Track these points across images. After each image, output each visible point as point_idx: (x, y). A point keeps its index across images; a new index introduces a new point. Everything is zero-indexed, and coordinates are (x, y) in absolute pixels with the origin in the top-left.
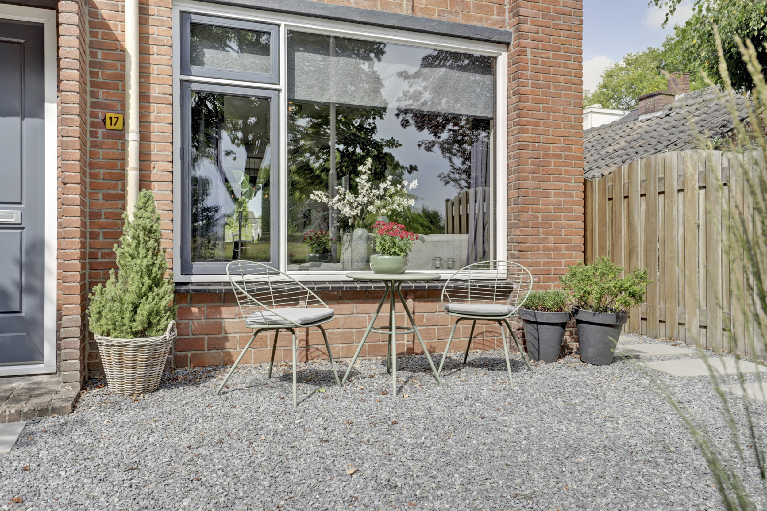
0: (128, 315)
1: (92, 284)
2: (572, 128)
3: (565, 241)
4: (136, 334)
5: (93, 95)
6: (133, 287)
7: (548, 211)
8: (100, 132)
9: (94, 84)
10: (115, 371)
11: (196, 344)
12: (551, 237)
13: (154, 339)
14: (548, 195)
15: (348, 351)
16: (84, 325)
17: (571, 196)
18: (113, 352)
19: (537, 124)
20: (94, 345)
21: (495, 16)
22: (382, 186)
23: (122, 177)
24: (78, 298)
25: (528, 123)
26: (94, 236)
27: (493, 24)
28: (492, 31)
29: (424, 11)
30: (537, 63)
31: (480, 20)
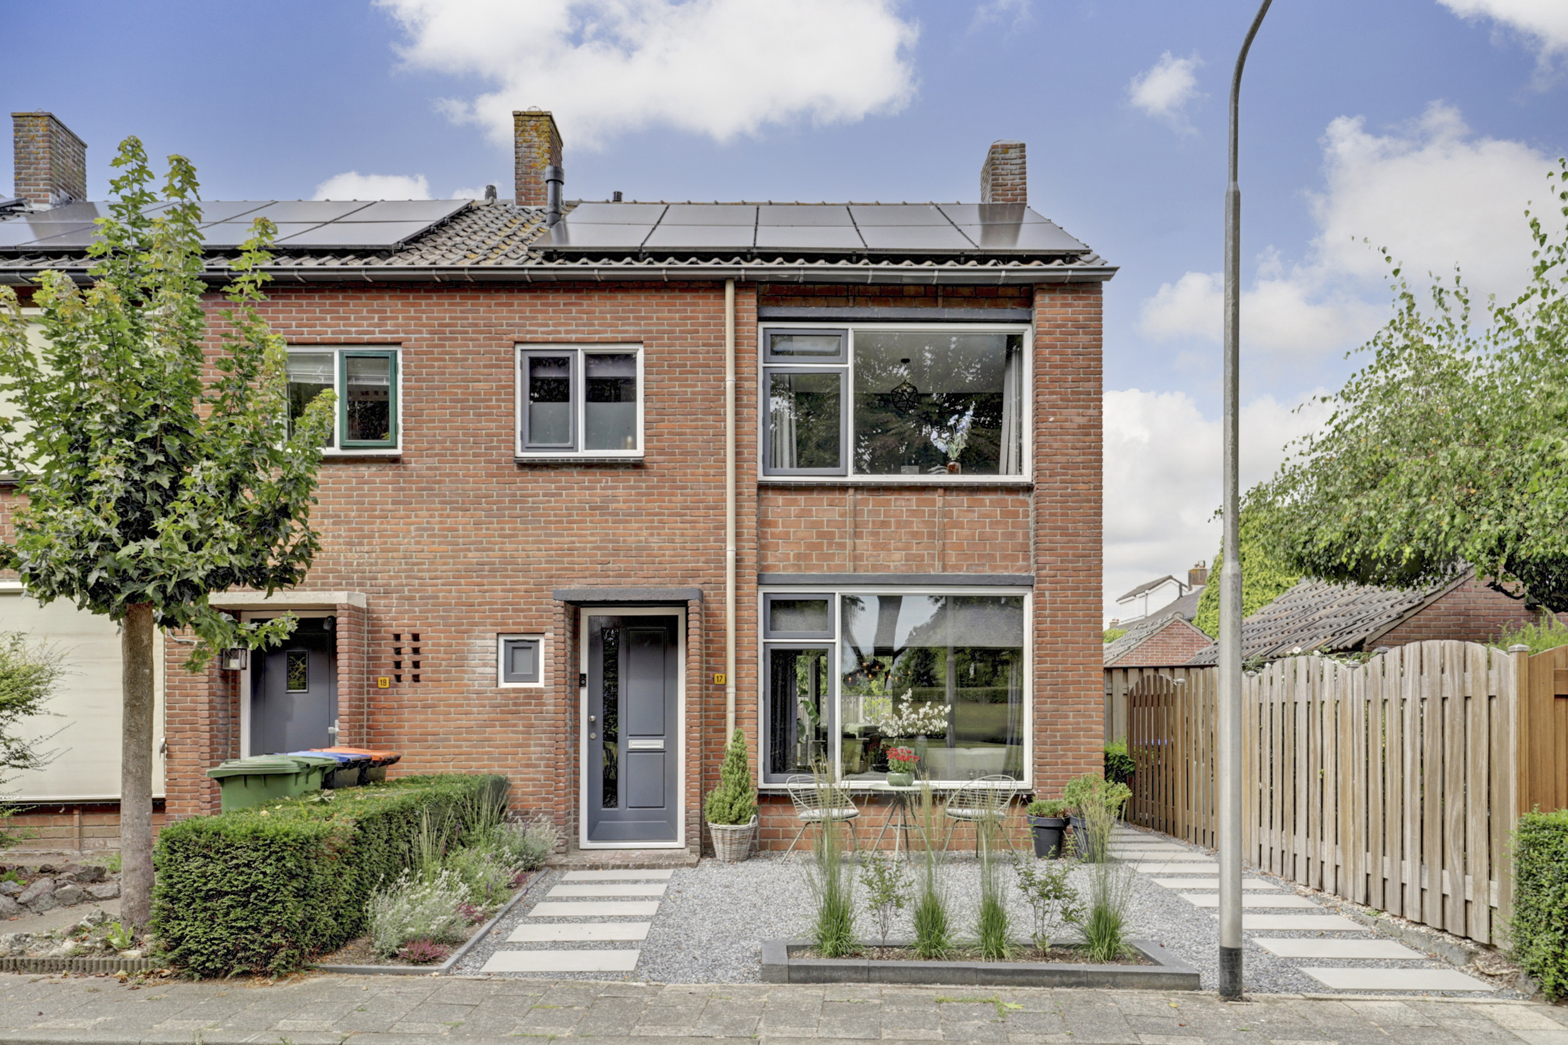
0: (727, 811)
1: (707, 790)
2: (1093, 655)
3: (1084, 757)
4: (732, 823)
5: (707, 662)
6: (730, 793)
7: (1067, 730)
8: (711, 686)
9: (708, 655)
10: (720, 846)
11: (773, 834)
12: (1070, 753)
13: (743, 826)
14: (1067, 717)
15: (889, 844)
16: (702, 817)
17: (1091, 716)
18: (719, 834)
19: (1056, 656)
20: (708, 831)
21: (1021, 563)
22: (922, 711)
23: (724, 717)
24: (698, 799)
25: (1046, 655)
26: (707, 757)
27: (1019, 570)
28: (1015, 577)
29: (954, 567)
30: (1055, 602)
31: (1006, 568)
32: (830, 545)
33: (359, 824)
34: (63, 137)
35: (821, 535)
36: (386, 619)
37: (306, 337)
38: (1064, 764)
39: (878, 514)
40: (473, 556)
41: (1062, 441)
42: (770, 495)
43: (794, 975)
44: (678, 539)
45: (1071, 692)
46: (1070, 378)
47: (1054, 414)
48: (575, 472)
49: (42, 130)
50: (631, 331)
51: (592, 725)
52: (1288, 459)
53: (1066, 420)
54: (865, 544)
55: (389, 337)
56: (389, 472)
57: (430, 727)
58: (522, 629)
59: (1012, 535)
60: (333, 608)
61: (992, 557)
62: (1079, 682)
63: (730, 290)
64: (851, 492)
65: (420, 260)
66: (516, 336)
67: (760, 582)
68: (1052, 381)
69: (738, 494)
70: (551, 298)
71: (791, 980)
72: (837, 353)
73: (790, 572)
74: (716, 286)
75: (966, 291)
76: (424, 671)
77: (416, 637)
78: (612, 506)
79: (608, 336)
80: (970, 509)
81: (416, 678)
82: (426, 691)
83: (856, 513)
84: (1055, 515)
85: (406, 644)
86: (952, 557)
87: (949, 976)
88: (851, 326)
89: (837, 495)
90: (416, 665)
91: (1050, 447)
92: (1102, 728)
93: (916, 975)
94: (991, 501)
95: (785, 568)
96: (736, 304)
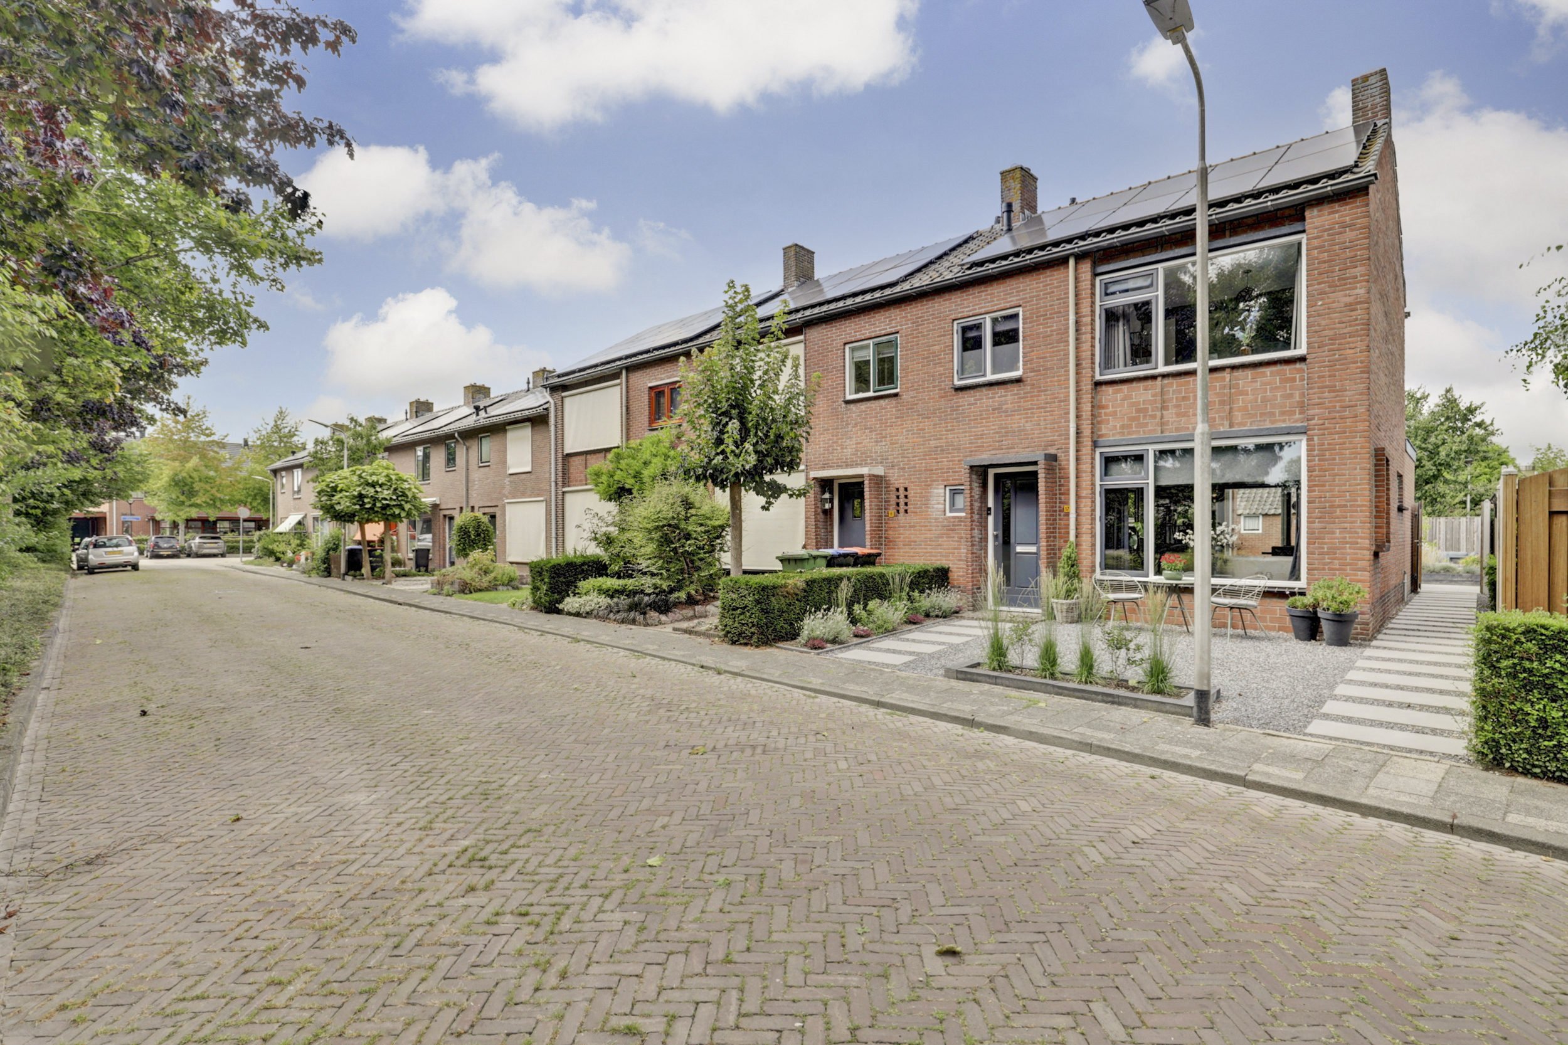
3: (1350, 564)
5: (1060, 499)
7: (1334, 543)
8: (1062, 514)
9: (1060, 494)
10: (1057, 613)
12: (1336, 562)
14: (1333, 533)
17: (1357, 533)
19: (1324, 486)
21: (1296, 416)
27: (1296, 421)
28: (1290, 427)
29: (1241, 424)
30: (1323, 444)
31: (1284, 421)
32: (1145, 417)
33: (807, 583)
34: (803, 252)
35: (1139, 411)
36: (893, 481)
37: (858, 337)
38: (1330, 569)
39: (1180, 392)
40: (933, 443)
41: (1330, 318)
42: (1104, 388)
43: (960, 676)
44: (1042, 423)
45: (1338, 513)
46: (1337, 268)
47: (1322, 299)
48: (984, 389)
49: (793, 253)
50: (1014, 300)
51: (996, 537)
52: (1547, 302)
53: (1334, 302)
54: (1170, 414)
55: (893, 330)
56: (893, 401)
57: (913, 538)
58: (957, 482)
59: (1291, 396)
60: (862, 476)
61: (1273, 414)
62: (1346, 506)
63: (1072, 262)
64: (1159, 379)
65: (921, 281)
66: (953, 317)
67: (1095, 445)
68: (1320, 274)
69: (1078, 391)
70: (971, 291)
71: (957, 678)
72: (1151, 285)
73: (1117, 438)
74: (1063, 261)
75: (1250, 221)
76: (910, 508)
77: (906, 489)
78: (1004, 407)
79: (1002, 306)
80: (1254, 381)
81: (906, 511)
82: (911, 519)
83: (1162, 393)
84: (1323, 377)
85: (902, 493)
86: (1238, 416)
87: (1038, 687)
88: (1159, 266)
89: (1150, 383)
90: (906, 504)
91: (1319, 325)
92: (1367, 541)
93: (1023, 684)
94: (1271, 373)
95: (1113, 435)
96: (1076, 269)
